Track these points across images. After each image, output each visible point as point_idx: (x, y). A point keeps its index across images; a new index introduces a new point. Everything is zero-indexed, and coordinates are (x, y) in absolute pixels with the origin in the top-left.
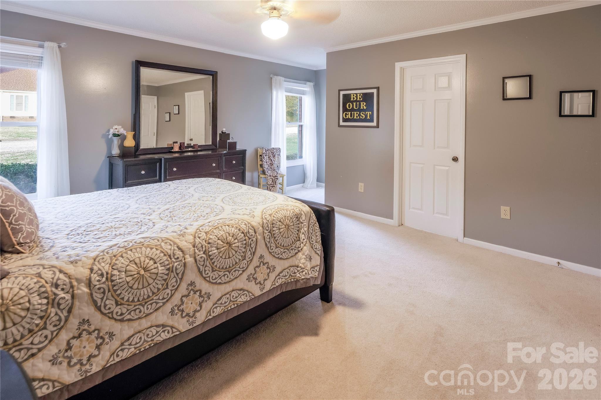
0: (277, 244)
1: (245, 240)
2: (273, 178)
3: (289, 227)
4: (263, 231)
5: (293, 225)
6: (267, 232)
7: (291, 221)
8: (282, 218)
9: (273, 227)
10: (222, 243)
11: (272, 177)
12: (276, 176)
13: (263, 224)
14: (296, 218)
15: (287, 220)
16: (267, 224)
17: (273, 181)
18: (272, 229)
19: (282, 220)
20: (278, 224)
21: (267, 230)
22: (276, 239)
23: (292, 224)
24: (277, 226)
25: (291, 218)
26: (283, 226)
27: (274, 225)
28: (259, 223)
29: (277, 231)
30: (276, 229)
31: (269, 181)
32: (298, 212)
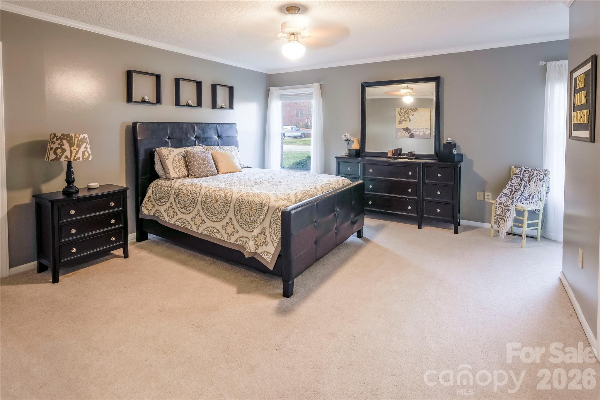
0: (241, 217)
1: (224, 203)
2: (504, 208)
3: (252, 209)
4: (235, 203)
5: (256, 210)
6: (237, 205)
7: (256, 206)
8: (250, 201)
9: (242, 204)
10: (214, 199)
11: (503, 206)
12: (507, 206)
13: (237, 199)
14: (261, 206)
15: (253, 204)
16: (239, 200)
17: (502, 212)
18: (241, 204)
19: (249, 202)
20: (246, 203)
21: (238, 204)
22: (242, 212)
23: (255, 208)
24: (244, 204)
25: (256, 204)
26: (249, 207)
27: (243, 203)
28: (236, 198)
29: (243, 208)
30: (243, 206)
31: (497, 209)
32: (264, 202)
